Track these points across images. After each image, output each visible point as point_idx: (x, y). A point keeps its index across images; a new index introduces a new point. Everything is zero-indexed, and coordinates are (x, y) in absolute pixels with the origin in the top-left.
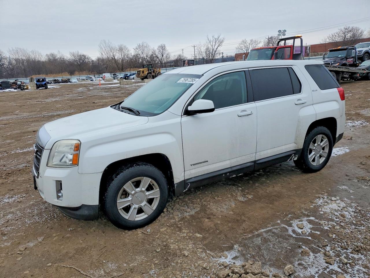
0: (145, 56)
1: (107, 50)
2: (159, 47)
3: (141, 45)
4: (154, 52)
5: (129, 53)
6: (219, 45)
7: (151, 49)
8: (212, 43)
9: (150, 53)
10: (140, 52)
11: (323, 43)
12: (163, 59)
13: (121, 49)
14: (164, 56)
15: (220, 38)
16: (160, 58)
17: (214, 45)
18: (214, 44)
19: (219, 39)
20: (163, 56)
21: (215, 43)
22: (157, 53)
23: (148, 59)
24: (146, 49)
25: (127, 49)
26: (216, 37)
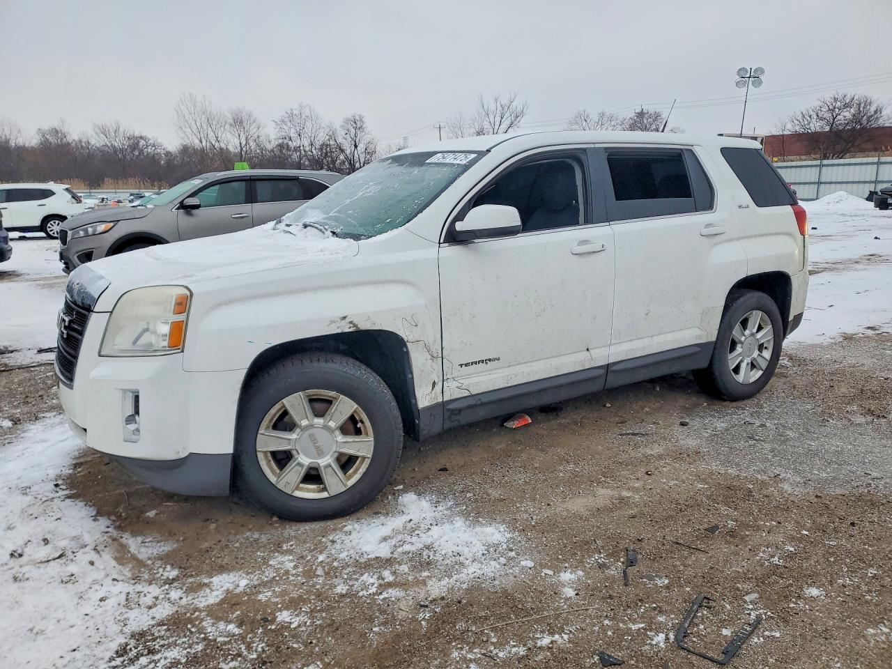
0: (306, 143)
1: (198, 121)
2: (347, 121)
3: (295, 112)
4: (332, 136)
5: (262, 132)
6: (512, 123)
7: (323, 125)
8: (492, 117)
9: (322, 138)
10: (293, 131)
11: (778, 134)
12: (356, 155)
13: (238, 122)
14: (361, 147)
15: (514, 104)
16: (348, 152)
17: (497, 123)
18: (498, 119)
19: (511, 107)
20: (356, 146)
21: (500, 118)
22: (340, 140)
23: (314, 151)
24: (309, 124)
25: (254, 121)
26: (505, 101)
